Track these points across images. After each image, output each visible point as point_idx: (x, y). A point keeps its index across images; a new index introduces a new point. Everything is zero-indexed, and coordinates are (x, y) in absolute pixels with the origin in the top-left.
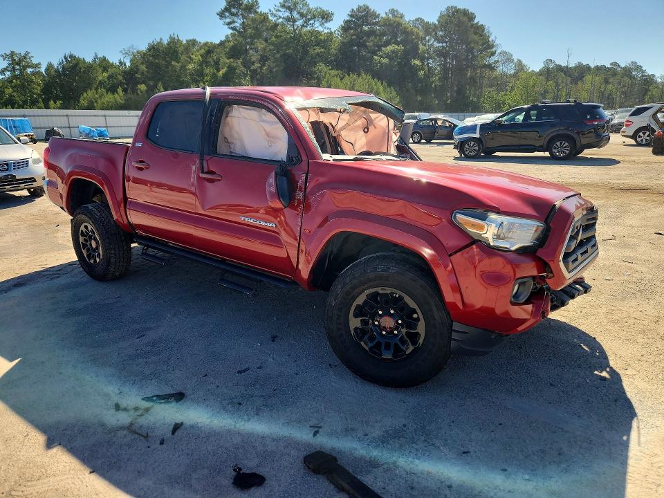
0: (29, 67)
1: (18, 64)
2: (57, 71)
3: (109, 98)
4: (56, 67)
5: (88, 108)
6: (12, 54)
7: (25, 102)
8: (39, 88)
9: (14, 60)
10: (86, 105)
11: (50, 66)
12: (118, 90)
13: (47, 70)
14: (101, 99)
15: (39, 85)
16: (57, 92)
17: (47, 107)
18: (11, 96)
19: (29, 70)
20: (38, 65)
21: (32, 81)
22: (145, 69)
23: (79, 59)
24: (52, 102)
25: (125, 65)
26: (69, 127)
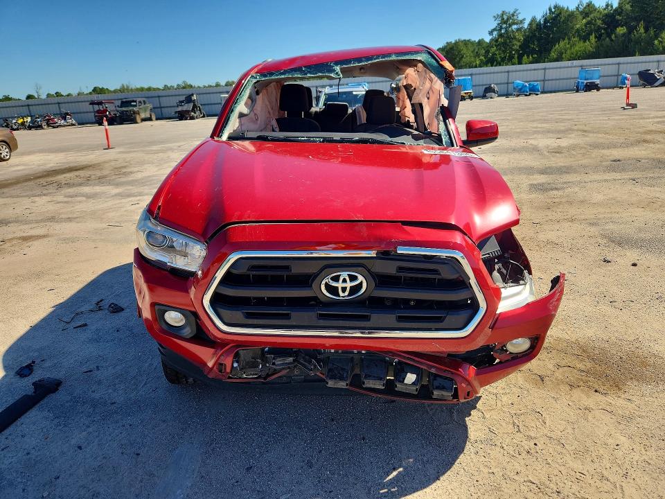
0: (514, 24)
1: (505, 22)
2: (539, 25)
3: (580, 46)
4: (538, 21)
5: (557, 60)
6: (503, 13)
7: (503, 59)
8: (518, 44)
9: (503, 19)
10: (555, 56)
11: (533, 20)
12: (591, 37)
13: (530, 24)
14: (571, 49)
15: (519, 41)
16: (535, 46)
17: (520, 63)
18: (494, 54)
19: (514, 27)
20: (522, 22)
21: (515, 38)
22: (630, 8)
23: (563, 8)
24: (525, 57)
25: (612, 7)
26: (508, 83)
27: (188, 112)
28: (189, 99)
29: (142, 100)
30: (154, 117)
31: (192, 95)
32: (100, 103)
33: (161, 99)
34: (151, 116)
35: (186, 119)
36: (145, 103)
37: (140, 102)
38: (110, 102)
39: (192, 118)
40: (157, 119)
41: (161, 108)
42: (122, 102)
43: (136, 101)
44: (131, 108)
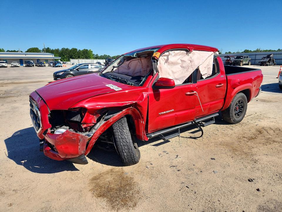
27: (265, 62)
28: (268, 56)
29: (246, 56)
30: (250, 64)
31: (271, 54)
32: (228, 57)
33: (256, 56)
34: (248, 63)
35: (264, 66)
36: (247, 57)
37: (245, 57)
38: (232, 57)
39: (267, 65)
40: (251, 65)
41: (255, 60)
42: (237, 57)
43: (243, 57)
44: (240, 59)
